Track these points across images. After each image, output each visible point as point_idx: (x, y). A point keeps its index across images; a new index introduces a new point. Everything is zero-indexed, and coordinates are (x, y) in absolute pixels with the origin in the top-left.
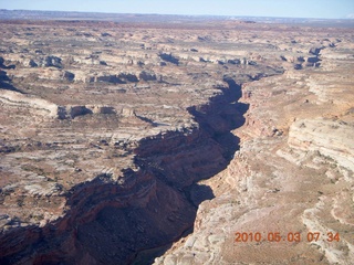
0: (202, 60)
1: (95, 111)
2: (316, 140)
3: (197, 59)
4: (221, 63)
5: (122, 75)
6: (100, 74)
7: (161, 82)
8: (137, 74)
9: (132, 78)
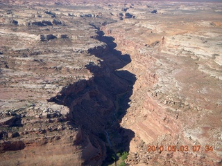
0: (69, 15)
1: (58, 36)
2: (182, 44)
3: (67, 14)
4: (81, 16)
5: (44, 22)
6: (33, 21)
7: (64, 25)
8: (51, 21)
9: (49, 23)
